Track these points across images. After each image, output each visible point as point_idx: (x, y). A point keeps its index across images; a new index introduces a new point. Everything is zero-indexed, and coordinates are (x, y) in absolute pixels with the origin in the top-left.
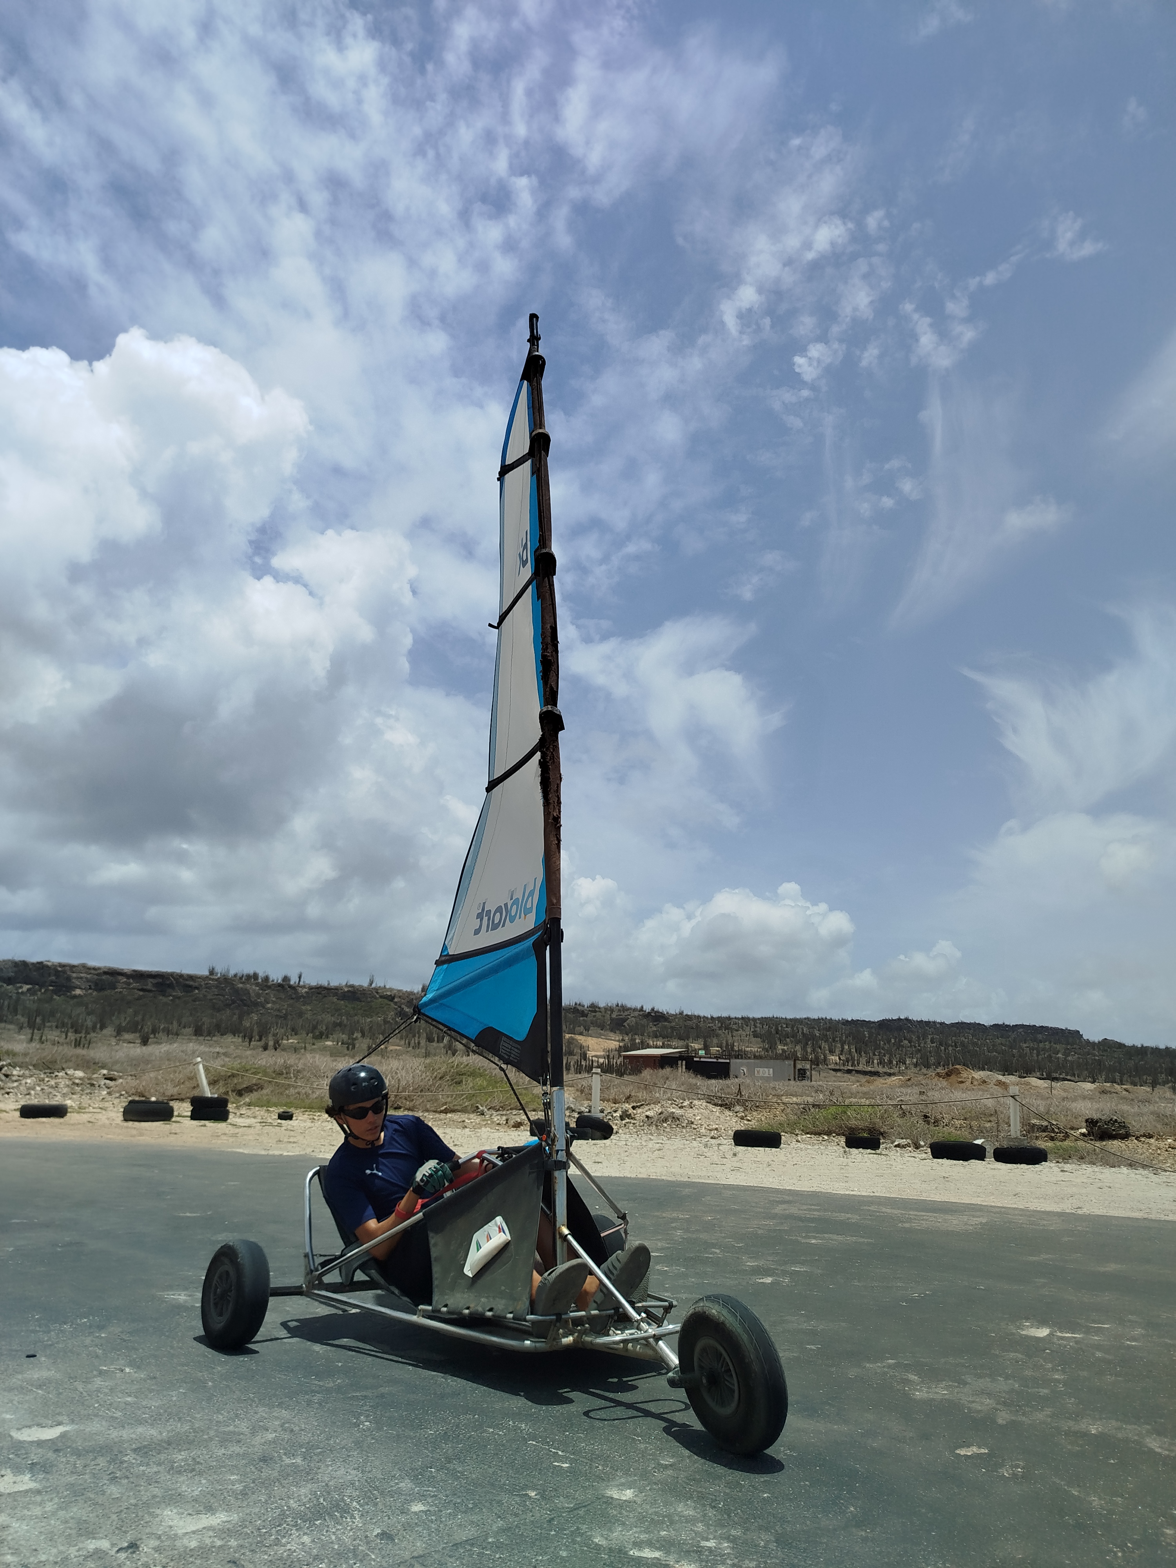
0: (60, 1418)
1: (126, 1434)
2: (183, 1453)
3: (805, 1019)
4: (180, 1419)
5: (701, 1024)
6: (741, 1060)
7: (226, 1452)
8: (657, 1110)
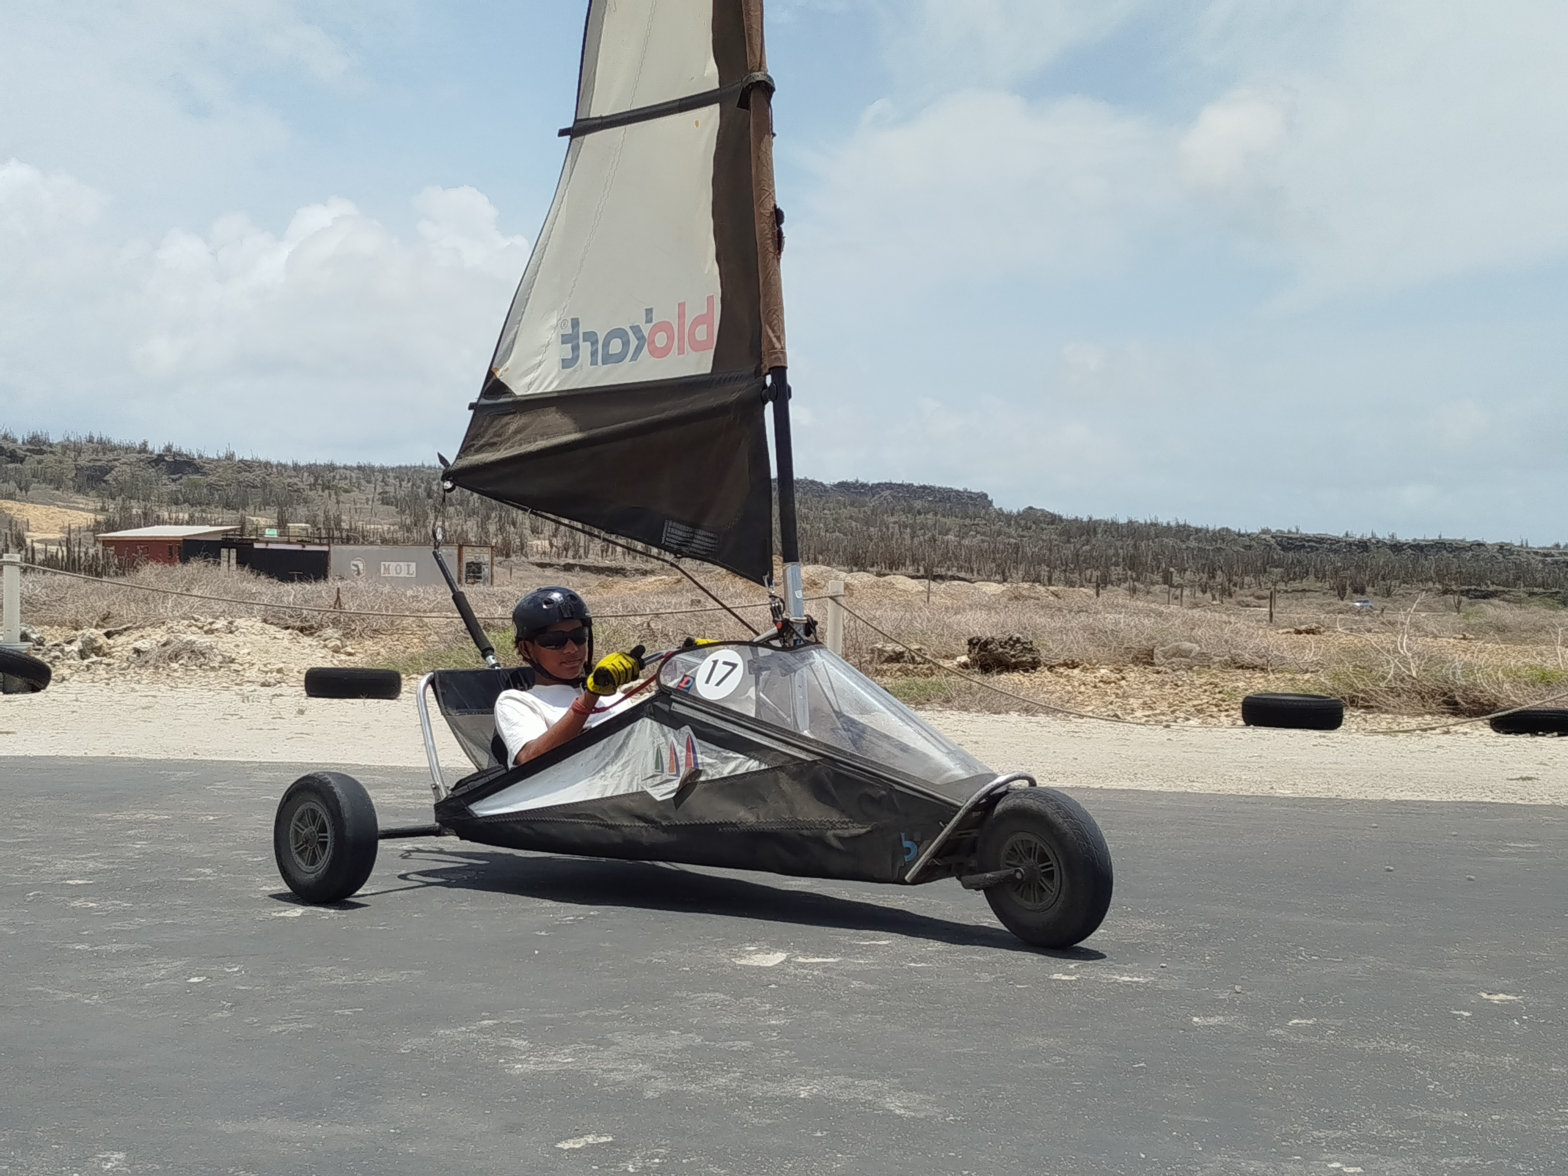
6: (352, 547)
8: (158, 637)
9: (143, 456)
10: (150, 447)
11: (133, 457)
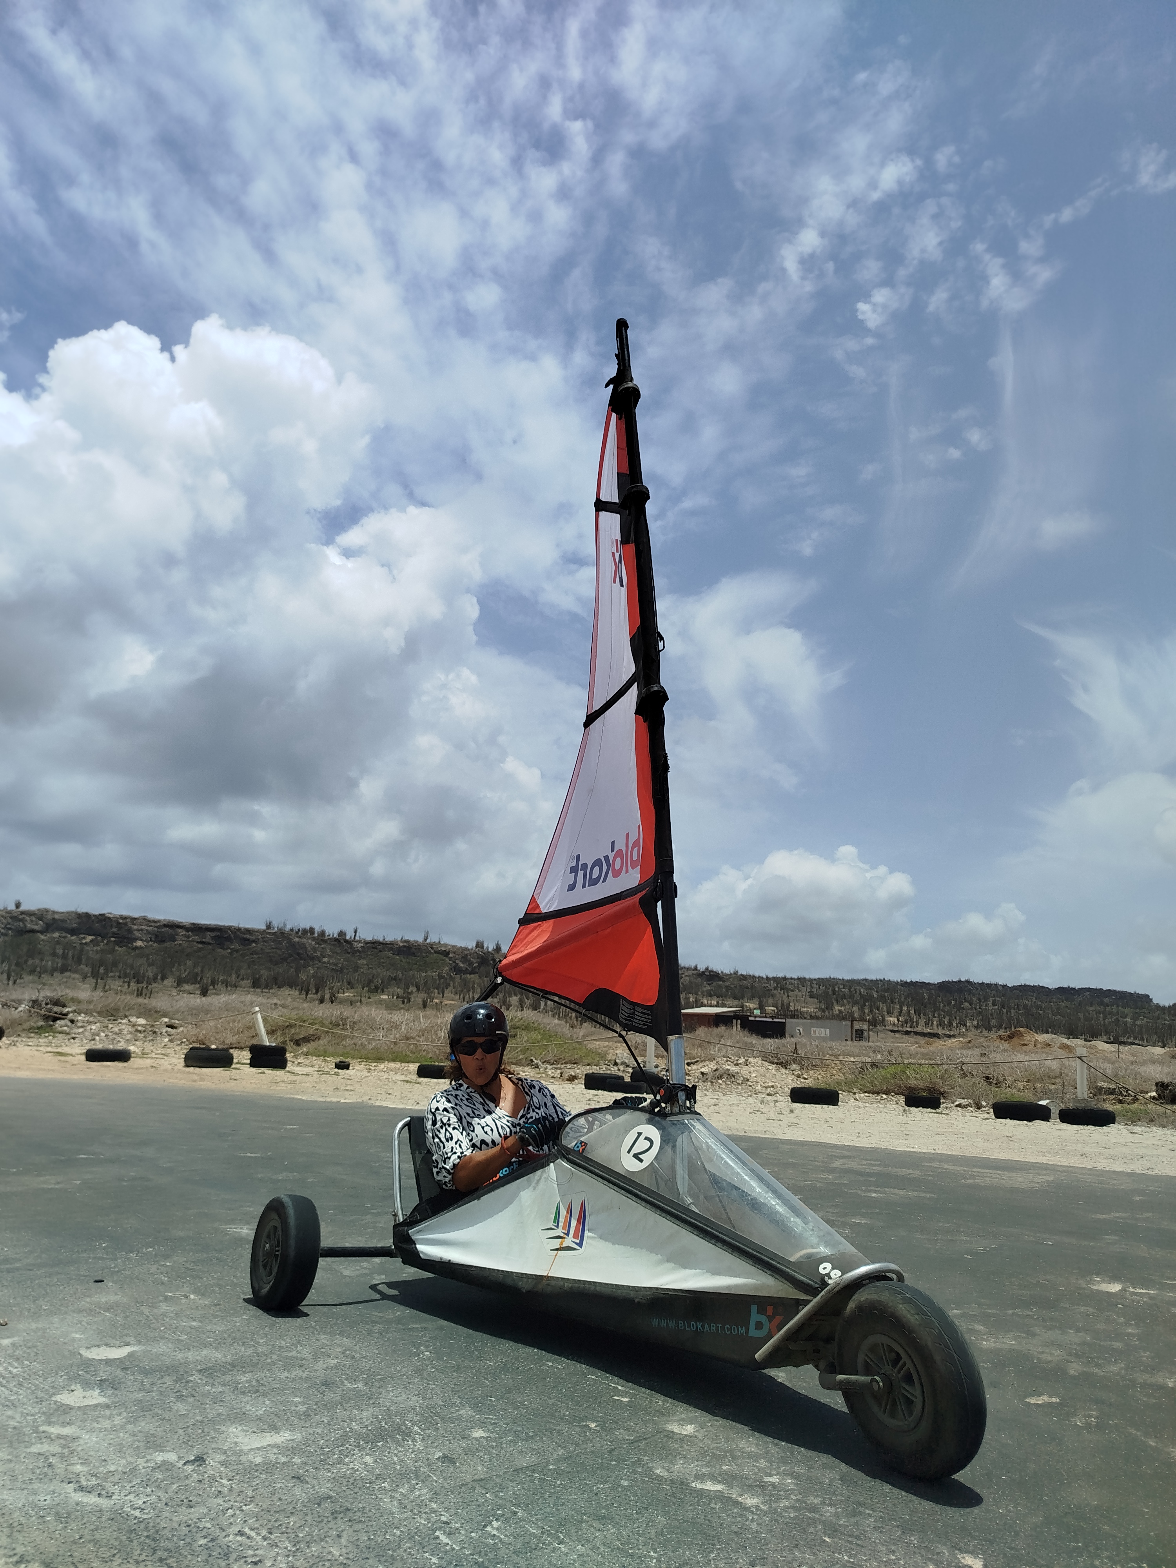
0: (128, 1339)
1: (191, 1355)
2: (247, 1375)
3: (863, 980)
4: (243, 1344)
5: (756, 985)
6: (796, 1020)
7: (289, 1376)
8: (712, 1066)
9: (695, 972)
10: (698, 968)
11: (690, 973)
